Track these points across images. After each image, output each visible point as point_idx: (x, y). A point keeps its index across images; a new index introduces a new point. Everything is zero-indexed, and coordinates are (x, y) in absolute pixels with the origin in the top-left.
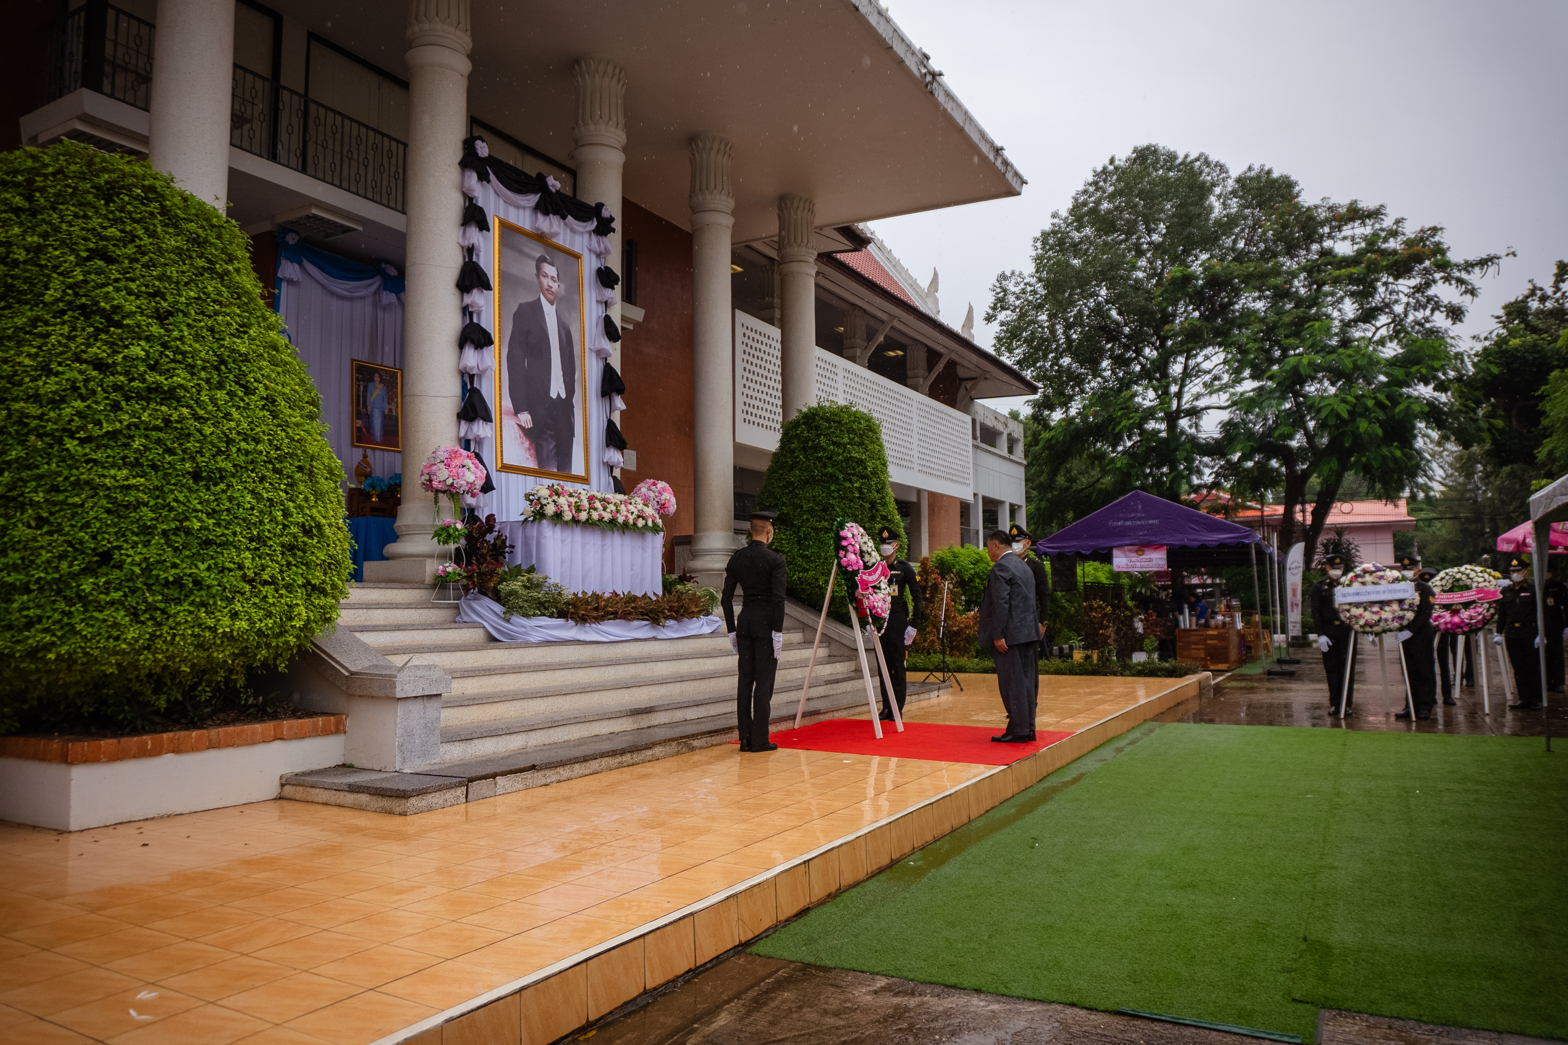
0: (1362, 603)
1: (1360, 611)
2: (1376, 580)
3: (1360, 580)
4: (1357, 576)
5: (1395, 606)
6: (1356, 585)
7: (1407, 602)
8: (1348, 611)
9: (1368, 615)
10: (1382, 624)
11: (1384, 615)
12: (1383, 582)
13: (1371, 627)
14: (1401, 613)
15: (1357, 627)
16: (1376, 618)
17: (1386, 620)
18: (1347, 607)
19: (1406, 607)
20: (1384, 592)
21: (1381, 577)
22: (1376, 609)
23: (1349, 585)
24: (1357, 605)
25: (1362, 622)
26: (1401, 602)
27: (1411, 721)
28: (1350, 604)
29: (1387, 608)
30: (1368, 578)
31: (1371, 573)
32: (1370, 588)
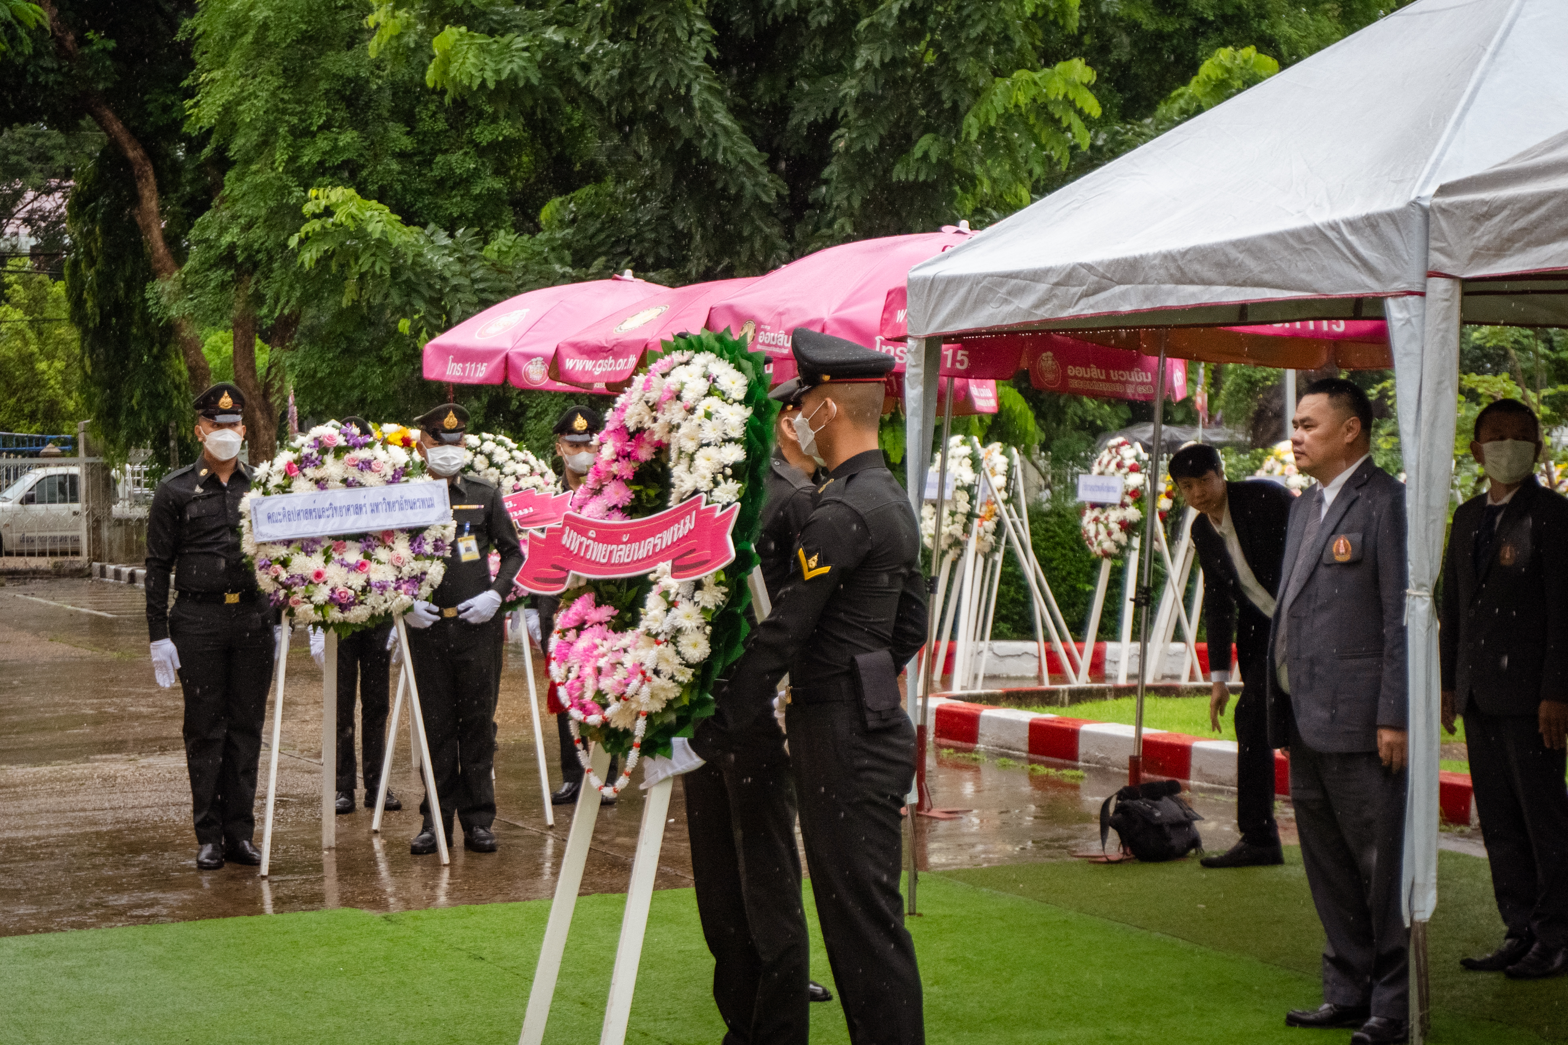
0: (315, 541)
1: (315, 562)
2: (353, 474)
3: (310, 471)
4: (302, 462)
5: (402, 547)
6: (302, 487)
7: (430, 537)
8: (285, 563)
9: (335, 575)
10: (372, 599)
11: (380, 573)
12: (369, 478)
13: (343, 608)
14: (417, 567)
15: (305, 610)
16: (357, 581)
17: (383, 587)
18: (281, 552)
19: (428, 549)
20: (375, 508)
21: (366, 465)
22: (353, 555)
23: (284, 489)
24: (307, 546)
25: (321, 594)
26: (415, 534)
27: (437, 866)
28: (288, 543)
29: (381, 553)
30: (333, 468)
31: (339, 452)
32: (340, 496)
